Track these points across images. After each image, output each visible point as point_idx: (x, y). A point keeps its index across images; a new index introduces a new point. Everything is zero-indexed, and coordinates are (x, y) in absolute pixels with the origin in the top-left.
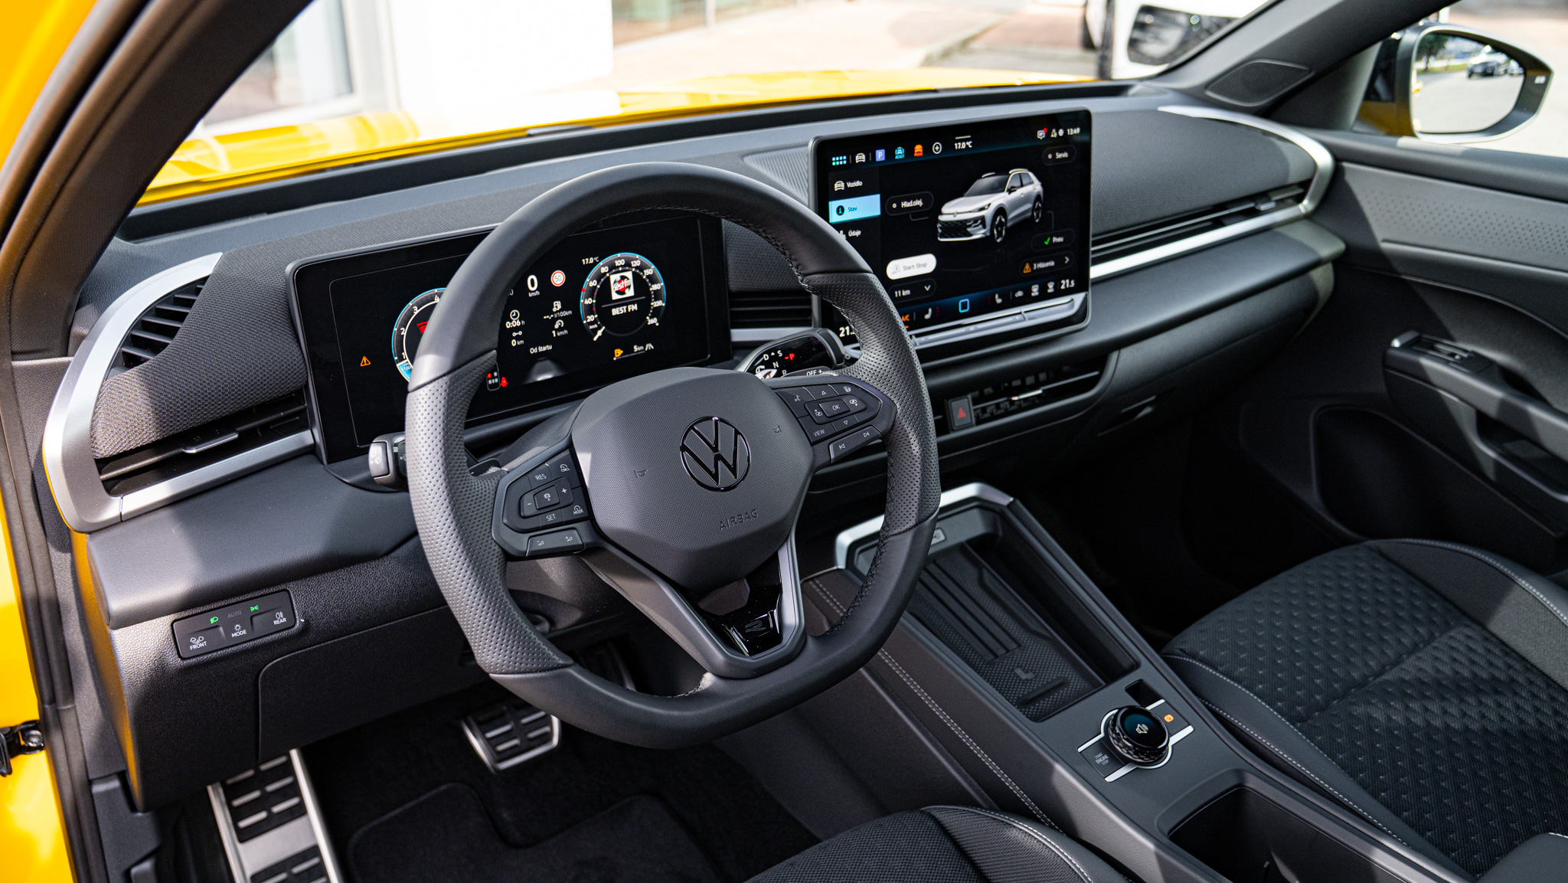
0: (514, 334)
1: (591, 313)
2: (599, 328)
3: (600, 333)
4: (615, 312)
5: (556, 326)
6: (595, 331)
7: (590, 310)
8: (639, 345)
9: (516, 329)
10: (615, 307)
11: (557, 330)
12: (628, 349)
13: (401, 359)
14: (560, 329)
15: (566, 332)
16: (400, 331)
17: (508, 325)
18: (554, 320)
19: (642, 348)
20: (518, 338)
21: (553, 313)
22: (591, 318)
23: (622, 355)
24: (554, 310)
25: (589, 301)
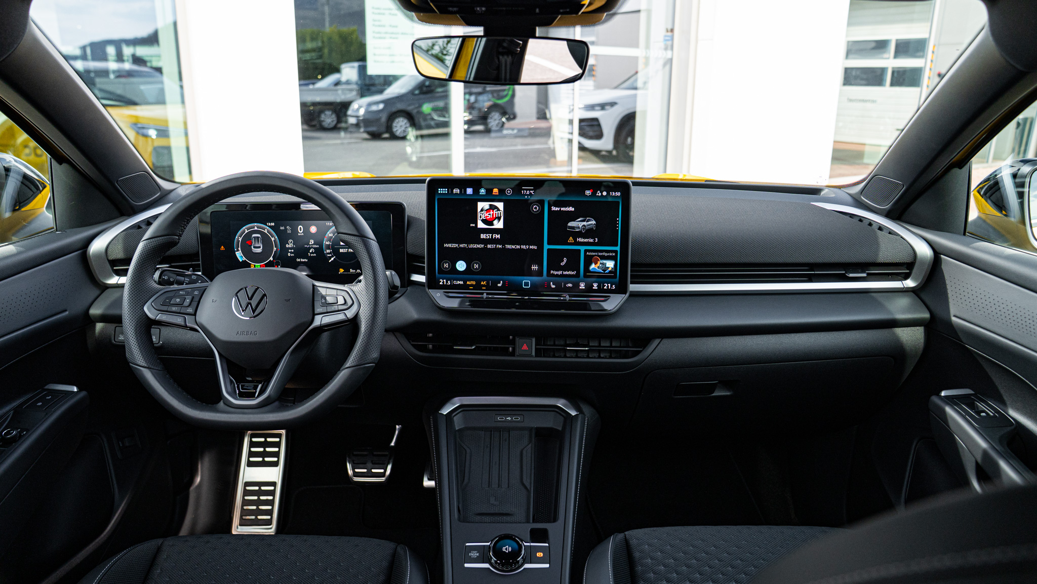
0: (290, 251)
1: (329, 249)
2: (332, 257)
3: (332, 259)
4: (341, 251)
5: (311, 251)
6: (330, 258)
7: (328, 247)
8: (353, 269)
9: (291, 248)
10: (342, 248)
11: (310, 253)
12: (347, 270)
13: (238, 250)
14: (312, 253)
15: (315, 255)
16: (238, 239)
17: (287, 246)
18: (310, 248)
19: (354, 271)
20: (291, 253)
21: (310, 245)
22: (328, 251)
23: (343, 272)
24: (310, 243)
25: (328, 243)
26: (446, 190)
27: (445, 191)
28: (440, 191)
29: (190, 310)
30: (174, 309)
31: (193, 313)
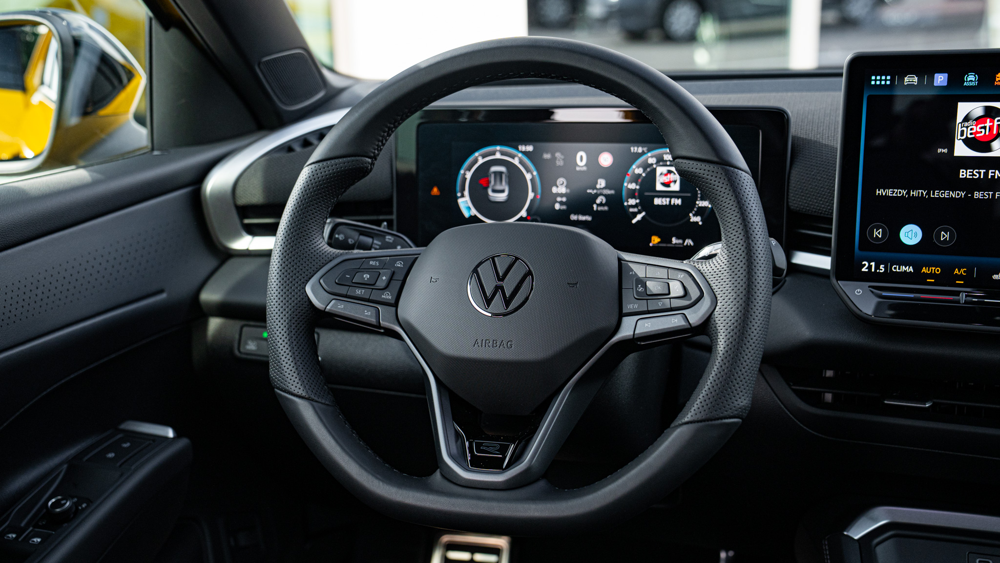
0: (559, 199)
1: (633, 197)
2: (639, 212)
3: (639, 217)
4: (657, 201)
5: (598, 201)
6: (635, 215)
7: (632, 194)
8: (678, 238)
9: (562, 195)
10: (658, 197)
11: (598, 205)
12: (666, 239)
13: (463, 196)
14: (601, 204)
15: (606, 208)
16: (465, 174)
17: (554, 190)
18: (596, 196)
19: (680, 241)
20: (561, 203)
21: (597, 189)
22: (632, 202)
23: (659, 243)
24: (598, 186)
25: (633, 186)
26: (889, 78)
27: (886, 80)
28: (876, 80)
29: (387, 296)
30: (359, 292)
31: (393, 302)
